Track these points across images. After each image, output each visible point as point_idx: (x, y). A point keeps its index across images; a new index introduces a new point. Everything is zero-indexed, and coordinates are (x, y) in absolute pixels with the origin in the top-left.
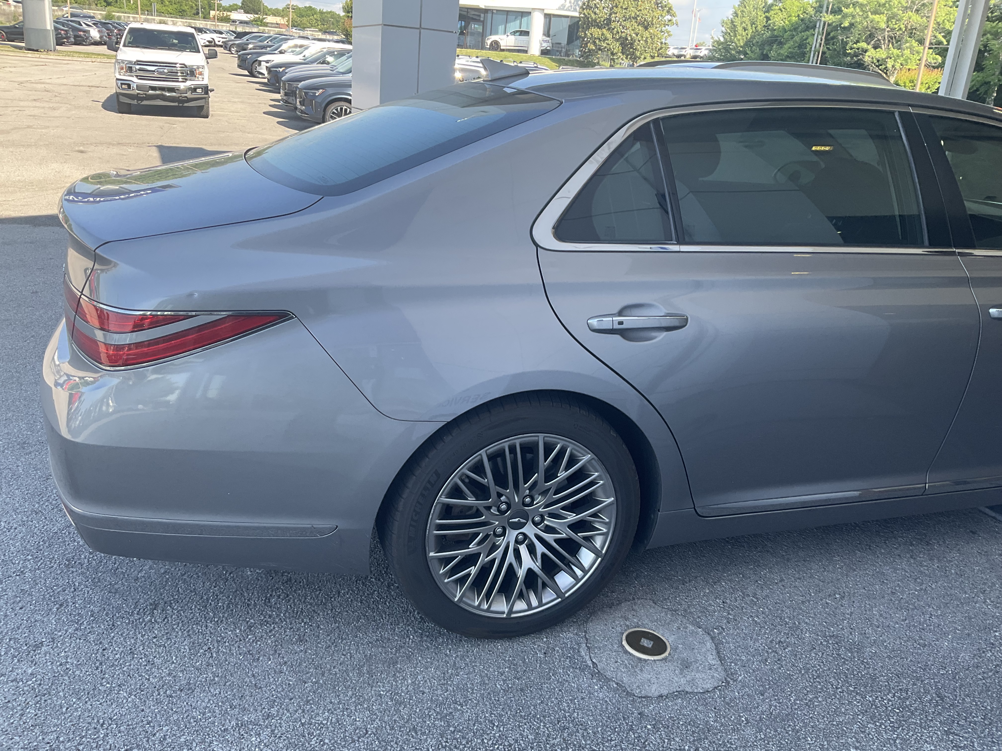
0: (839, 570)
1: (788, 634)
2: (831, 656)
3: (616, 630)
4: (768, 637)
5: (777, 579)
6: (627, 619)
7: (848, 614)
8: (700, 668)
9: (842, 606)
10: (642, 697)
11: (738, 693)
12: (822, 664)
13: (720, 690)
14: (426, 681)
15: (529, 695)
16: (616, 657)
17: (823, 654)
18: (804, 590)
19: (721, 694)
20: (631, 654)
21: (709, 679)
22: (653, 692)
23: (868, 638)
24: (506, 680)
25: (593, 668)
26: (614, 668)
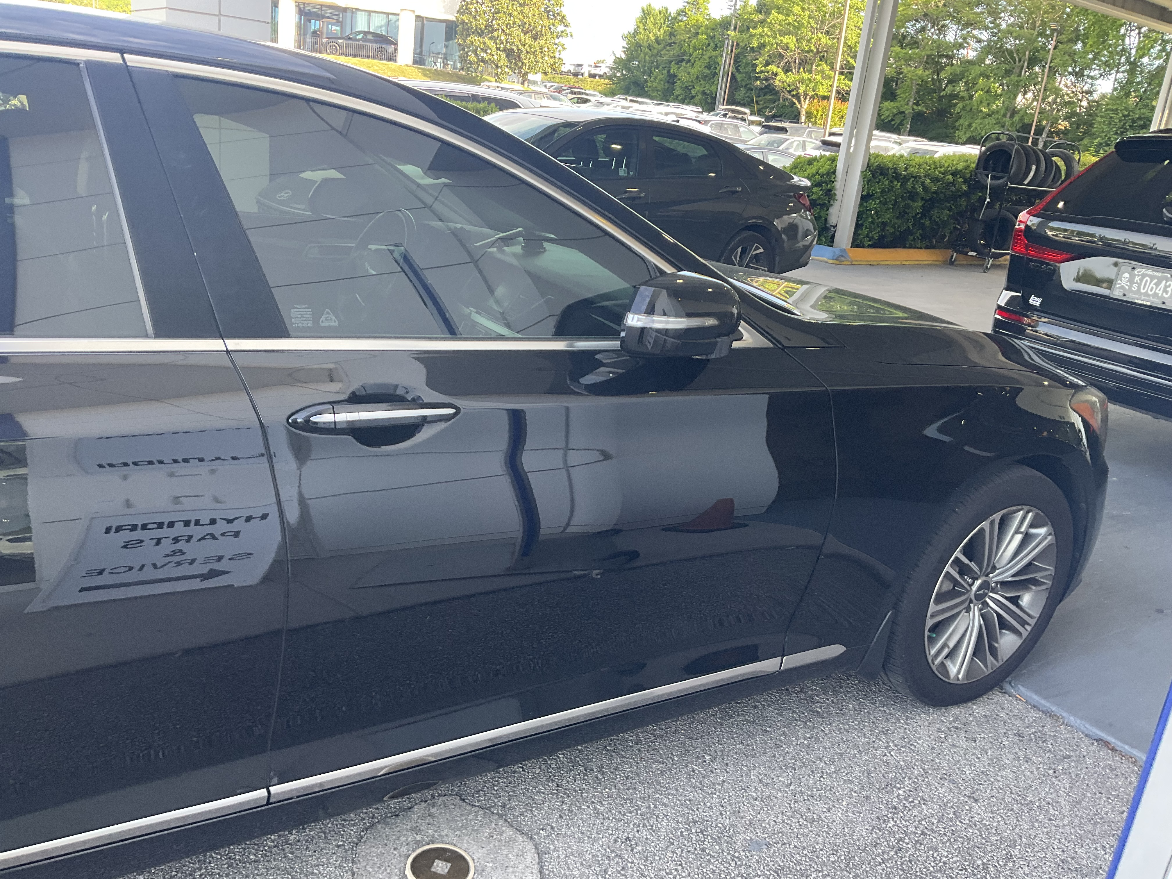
0: (712, 718)
1: (639, 826)
3: (399, 852)
4: (611, 834)
5: (631, 739)
6: (418, 831)
7: (719, 784)
9: (713, 773)
18: (664, 753)
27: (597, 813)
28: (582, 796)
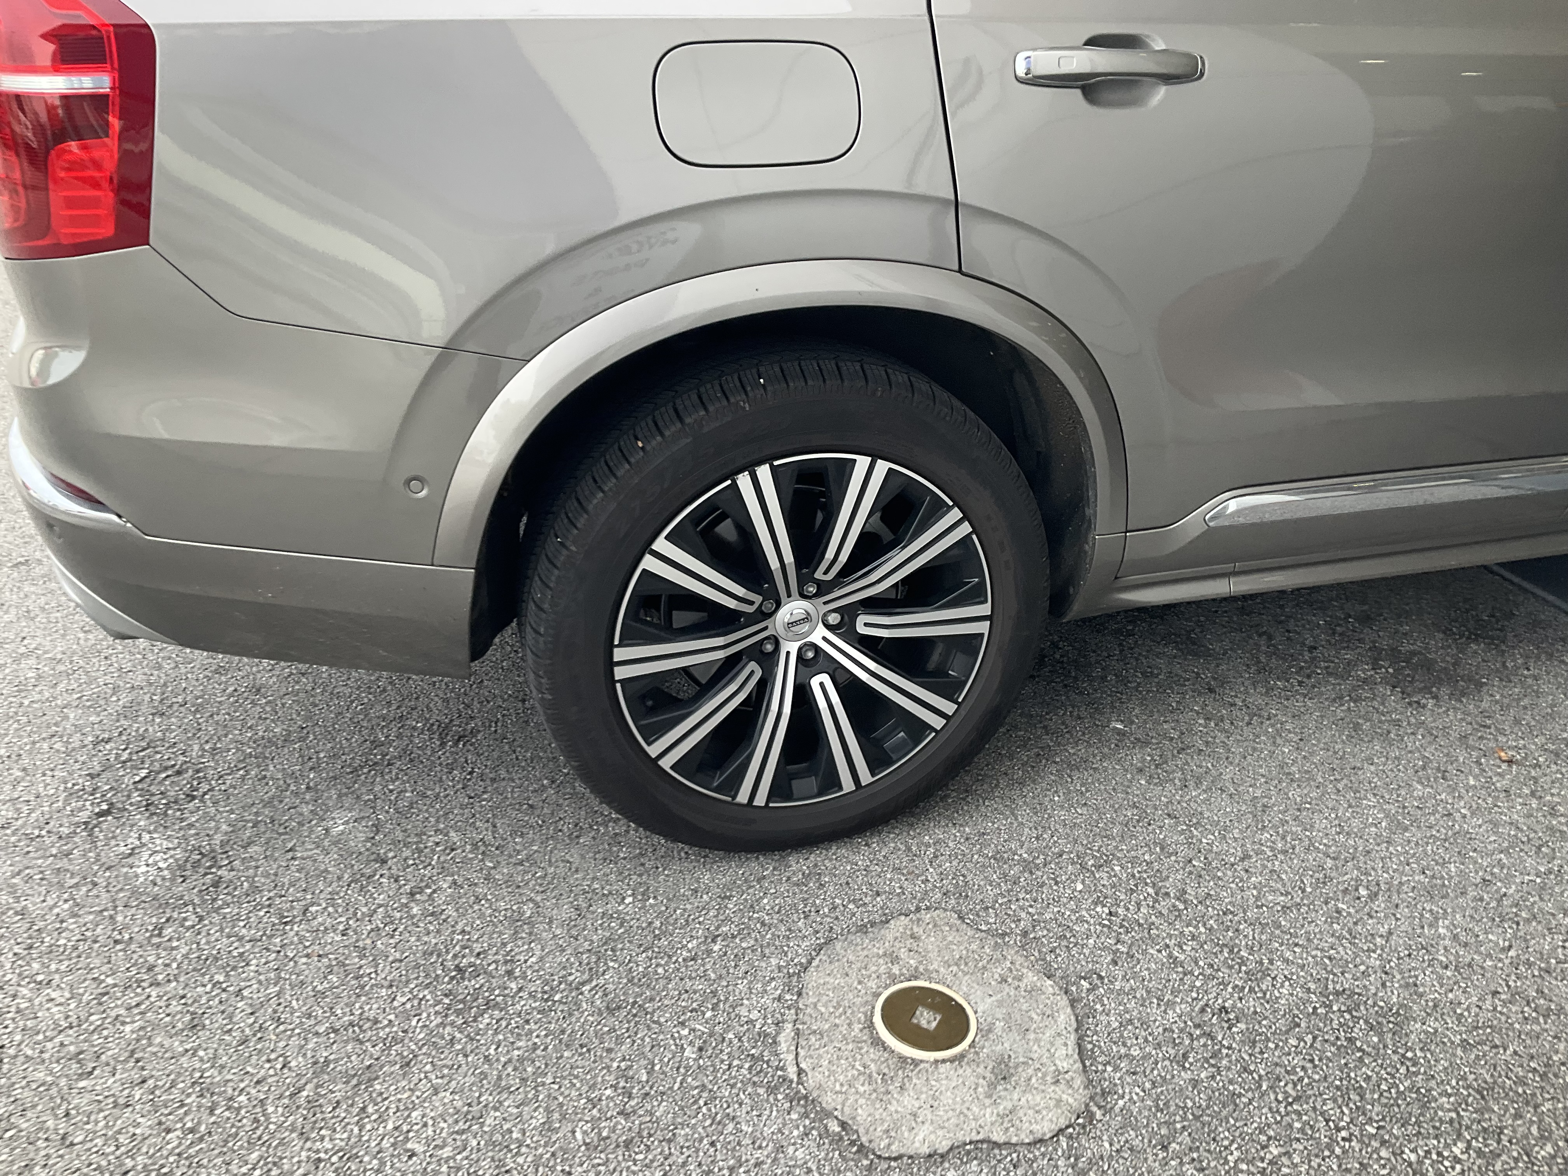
2: (1334, 1045)
4: (1196, 999)
5: (1234, 852)
6: (894, 959)
7: (1381, 936)
8: (1034, 1080)
10: (890, 1159)
11: (1111, 1145)
12: (1309, 1065)
13: (1070, 1137)
14: (425, 1125)
15: (641, 1157)
16: (853, 1057)
17: (1315, 1038)
19: (1070, 1148)
20: (885, 1048)
21: (1051, 1110)
22: (917, 1145)
23: (1421, 996)
24: (600, 1118)
25: (798, 1084)
26: (842, 1085)
27: (1173, 963)
28: (1149, 933)
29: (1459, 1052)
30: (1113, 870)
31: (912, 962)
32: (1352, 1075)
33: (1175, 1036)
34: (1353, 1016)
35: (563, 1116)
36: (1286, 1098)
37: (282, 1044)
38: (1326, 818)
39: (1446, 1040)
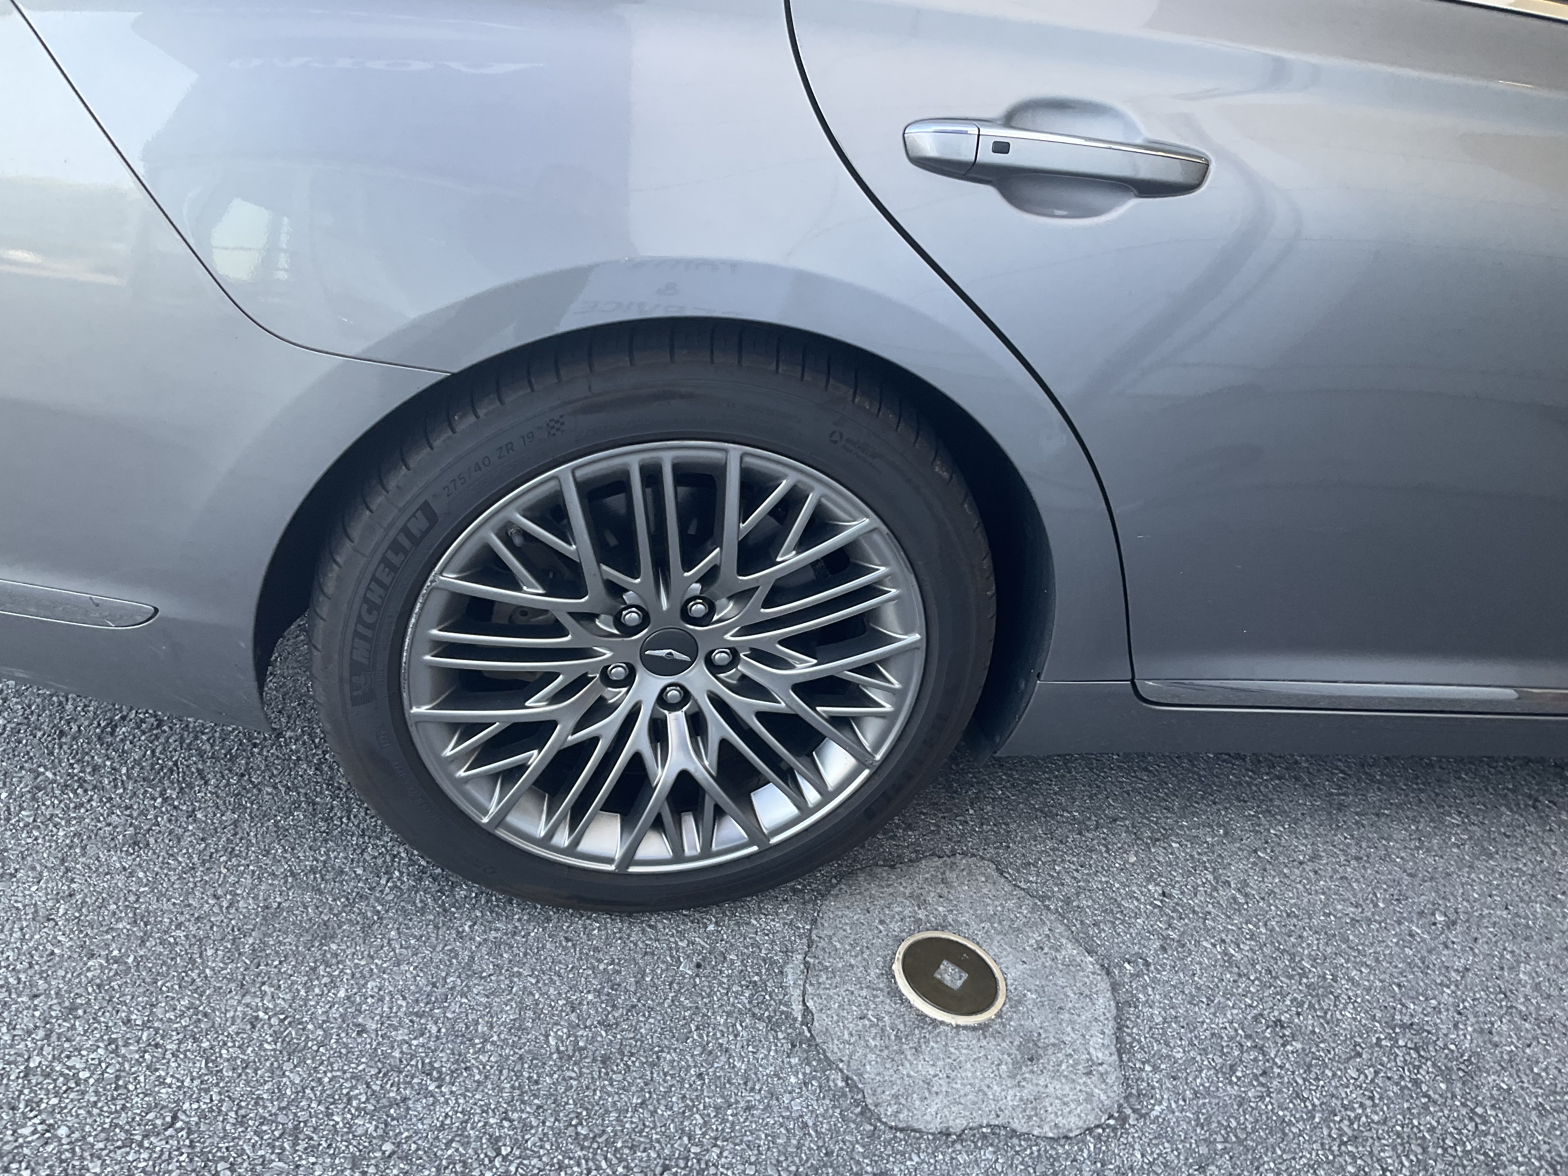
0: (1455, 850)
1: (1301, 1004)
2: (1397, 1084)
3: (887, 930)
4: (1250, 1006)
5: (1304, 850)
6: (922, 903)
7: (1457, 971)
8: (1064, 1067)
9: (1447, 947)
10: (897, 1129)
11: (1143, 1156)
12: (1369, 1103)
13: (1099, 1138)
14: (381, 999)
15: (619, 1077)
16: (867, 1005)
17: (1377, 1073)
18: (1362, 890)
19: (1098, 1150)
20: (904, 1001)
21: (1080, 1104)
22: (928, 1118)
23: (1496, 1045)
24: (578, 1025)
25: (802, 1024)
26: (851, 1034)
27: (1228, 961)
28: (1204, 923)
29: (1534, 1116)
30: (1170, 846)
31: (940, 909)
32: (1415, 1122)
33: (1224, 1044)
34: (1420, 1056)
35: (537, 1017)
36: (1341, 1136)
37: (232, 879)
38: (1406, 830)
39: (1520, 1101)
